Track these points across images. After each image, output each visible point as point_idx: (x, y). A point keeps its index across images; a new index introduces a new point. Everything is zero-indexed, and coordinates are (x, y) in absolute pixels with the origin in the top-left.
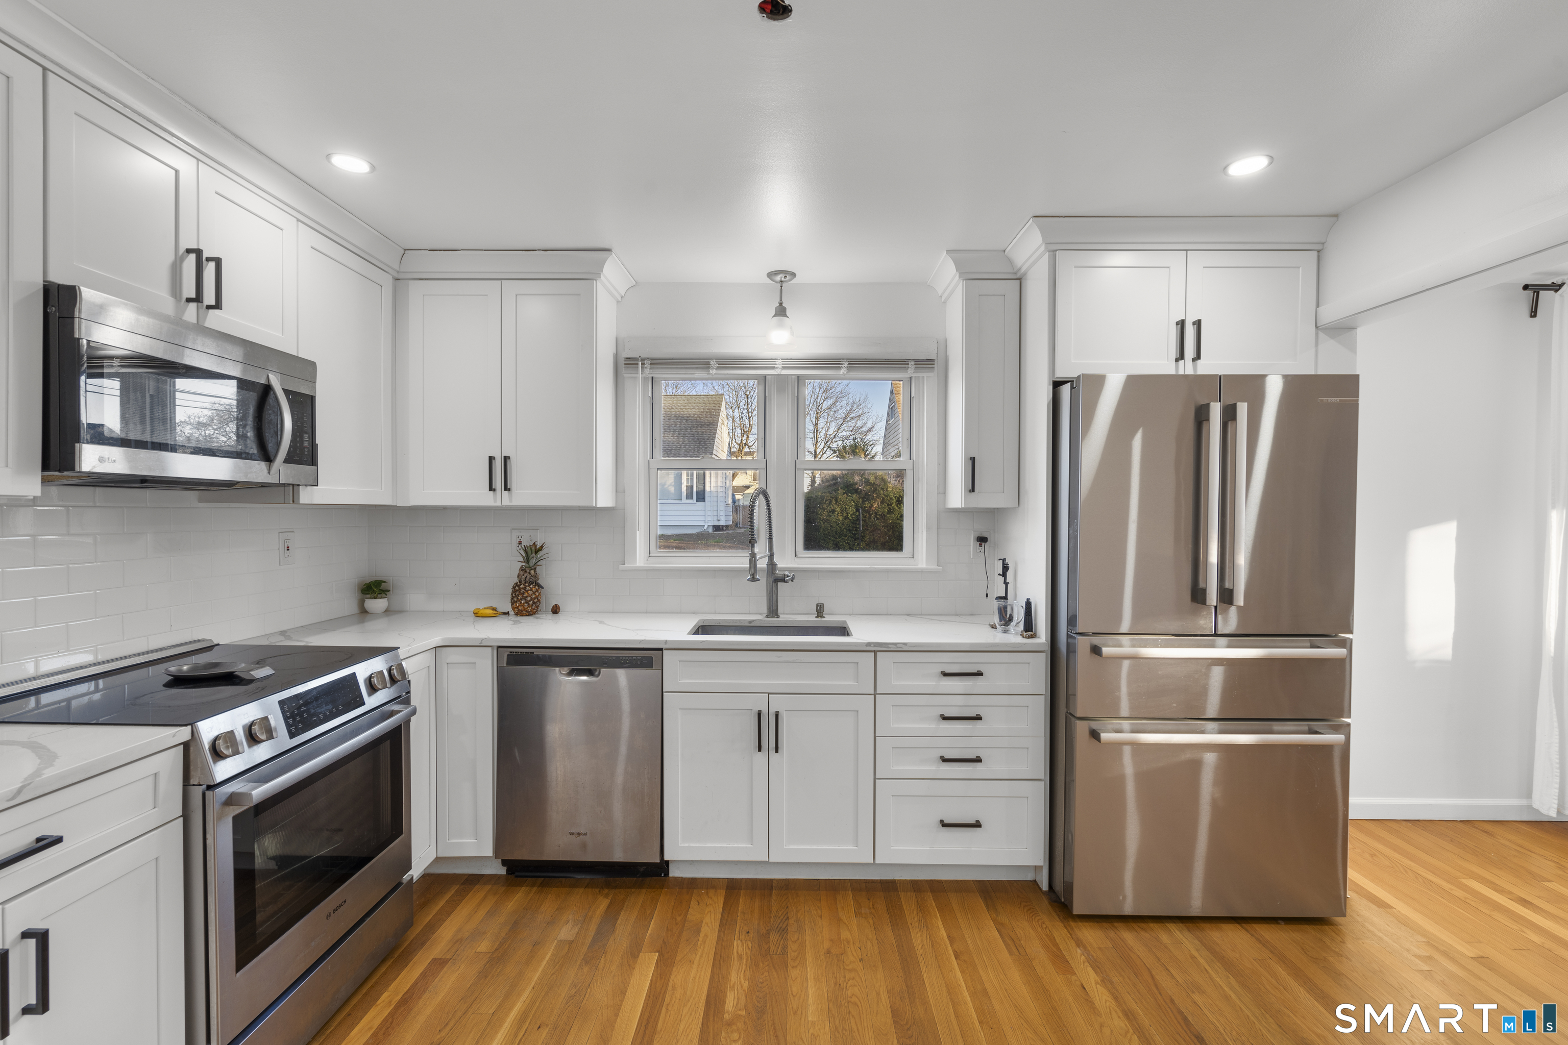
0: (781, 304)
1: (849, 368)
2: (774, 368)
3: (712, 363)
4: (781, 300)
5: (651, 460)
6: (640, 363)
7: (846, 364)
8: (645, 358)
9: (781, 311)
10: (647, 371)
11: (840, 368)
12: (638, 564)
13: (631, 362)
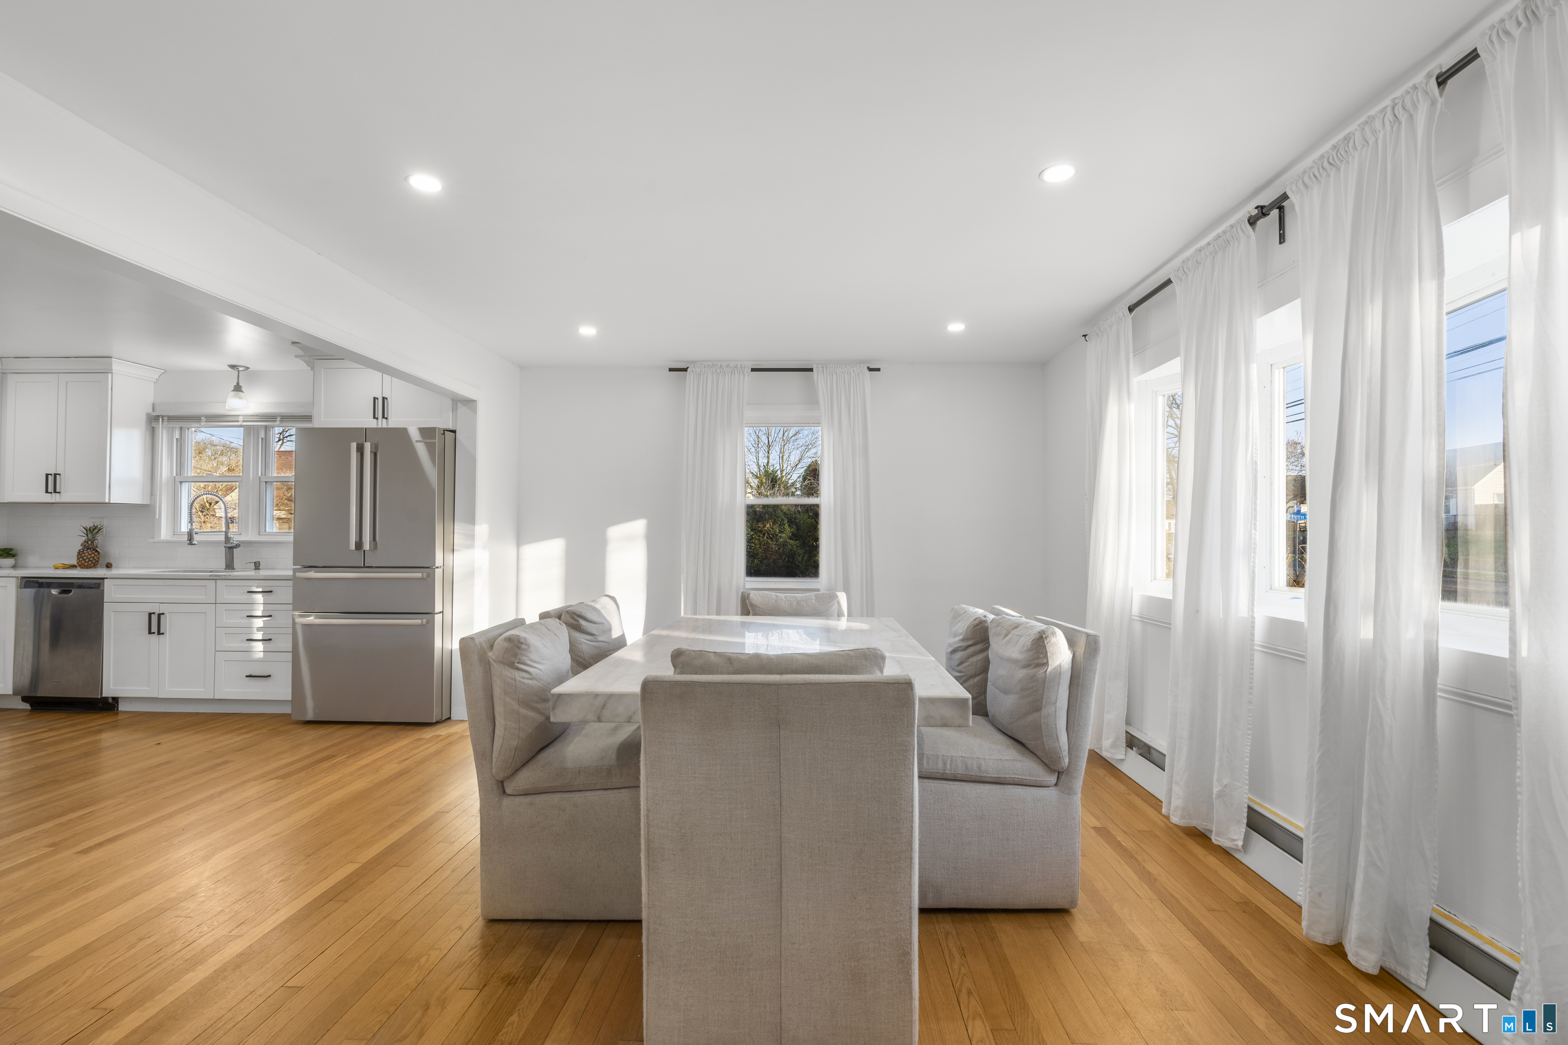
0: (238, 384)
1: (281, 421)
2: (238, 421)
3: (202, 418)
4: (238, 381)
5: (176, 477)
6: (161, 419)
7: (279, 419)
8: (164, 416)
9: (238, 388)
10: (165, 423)
11: (276, 421)
12: (162, 538)
13: (156, 418)
